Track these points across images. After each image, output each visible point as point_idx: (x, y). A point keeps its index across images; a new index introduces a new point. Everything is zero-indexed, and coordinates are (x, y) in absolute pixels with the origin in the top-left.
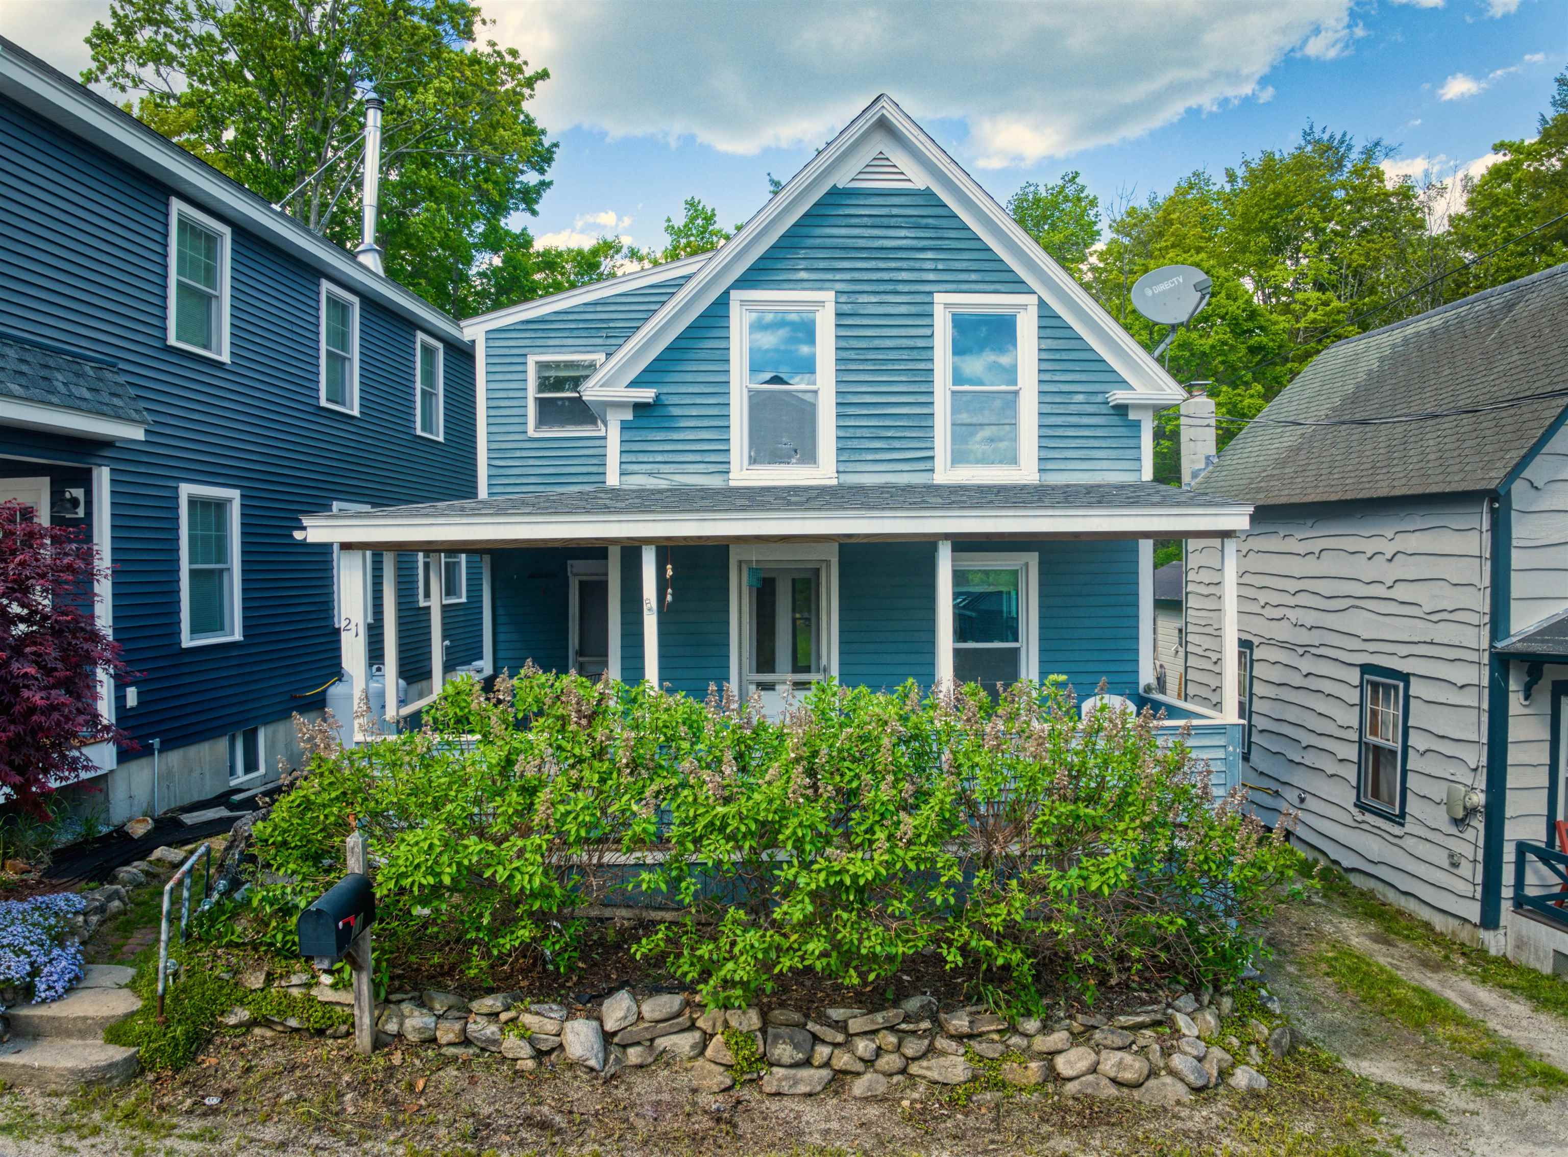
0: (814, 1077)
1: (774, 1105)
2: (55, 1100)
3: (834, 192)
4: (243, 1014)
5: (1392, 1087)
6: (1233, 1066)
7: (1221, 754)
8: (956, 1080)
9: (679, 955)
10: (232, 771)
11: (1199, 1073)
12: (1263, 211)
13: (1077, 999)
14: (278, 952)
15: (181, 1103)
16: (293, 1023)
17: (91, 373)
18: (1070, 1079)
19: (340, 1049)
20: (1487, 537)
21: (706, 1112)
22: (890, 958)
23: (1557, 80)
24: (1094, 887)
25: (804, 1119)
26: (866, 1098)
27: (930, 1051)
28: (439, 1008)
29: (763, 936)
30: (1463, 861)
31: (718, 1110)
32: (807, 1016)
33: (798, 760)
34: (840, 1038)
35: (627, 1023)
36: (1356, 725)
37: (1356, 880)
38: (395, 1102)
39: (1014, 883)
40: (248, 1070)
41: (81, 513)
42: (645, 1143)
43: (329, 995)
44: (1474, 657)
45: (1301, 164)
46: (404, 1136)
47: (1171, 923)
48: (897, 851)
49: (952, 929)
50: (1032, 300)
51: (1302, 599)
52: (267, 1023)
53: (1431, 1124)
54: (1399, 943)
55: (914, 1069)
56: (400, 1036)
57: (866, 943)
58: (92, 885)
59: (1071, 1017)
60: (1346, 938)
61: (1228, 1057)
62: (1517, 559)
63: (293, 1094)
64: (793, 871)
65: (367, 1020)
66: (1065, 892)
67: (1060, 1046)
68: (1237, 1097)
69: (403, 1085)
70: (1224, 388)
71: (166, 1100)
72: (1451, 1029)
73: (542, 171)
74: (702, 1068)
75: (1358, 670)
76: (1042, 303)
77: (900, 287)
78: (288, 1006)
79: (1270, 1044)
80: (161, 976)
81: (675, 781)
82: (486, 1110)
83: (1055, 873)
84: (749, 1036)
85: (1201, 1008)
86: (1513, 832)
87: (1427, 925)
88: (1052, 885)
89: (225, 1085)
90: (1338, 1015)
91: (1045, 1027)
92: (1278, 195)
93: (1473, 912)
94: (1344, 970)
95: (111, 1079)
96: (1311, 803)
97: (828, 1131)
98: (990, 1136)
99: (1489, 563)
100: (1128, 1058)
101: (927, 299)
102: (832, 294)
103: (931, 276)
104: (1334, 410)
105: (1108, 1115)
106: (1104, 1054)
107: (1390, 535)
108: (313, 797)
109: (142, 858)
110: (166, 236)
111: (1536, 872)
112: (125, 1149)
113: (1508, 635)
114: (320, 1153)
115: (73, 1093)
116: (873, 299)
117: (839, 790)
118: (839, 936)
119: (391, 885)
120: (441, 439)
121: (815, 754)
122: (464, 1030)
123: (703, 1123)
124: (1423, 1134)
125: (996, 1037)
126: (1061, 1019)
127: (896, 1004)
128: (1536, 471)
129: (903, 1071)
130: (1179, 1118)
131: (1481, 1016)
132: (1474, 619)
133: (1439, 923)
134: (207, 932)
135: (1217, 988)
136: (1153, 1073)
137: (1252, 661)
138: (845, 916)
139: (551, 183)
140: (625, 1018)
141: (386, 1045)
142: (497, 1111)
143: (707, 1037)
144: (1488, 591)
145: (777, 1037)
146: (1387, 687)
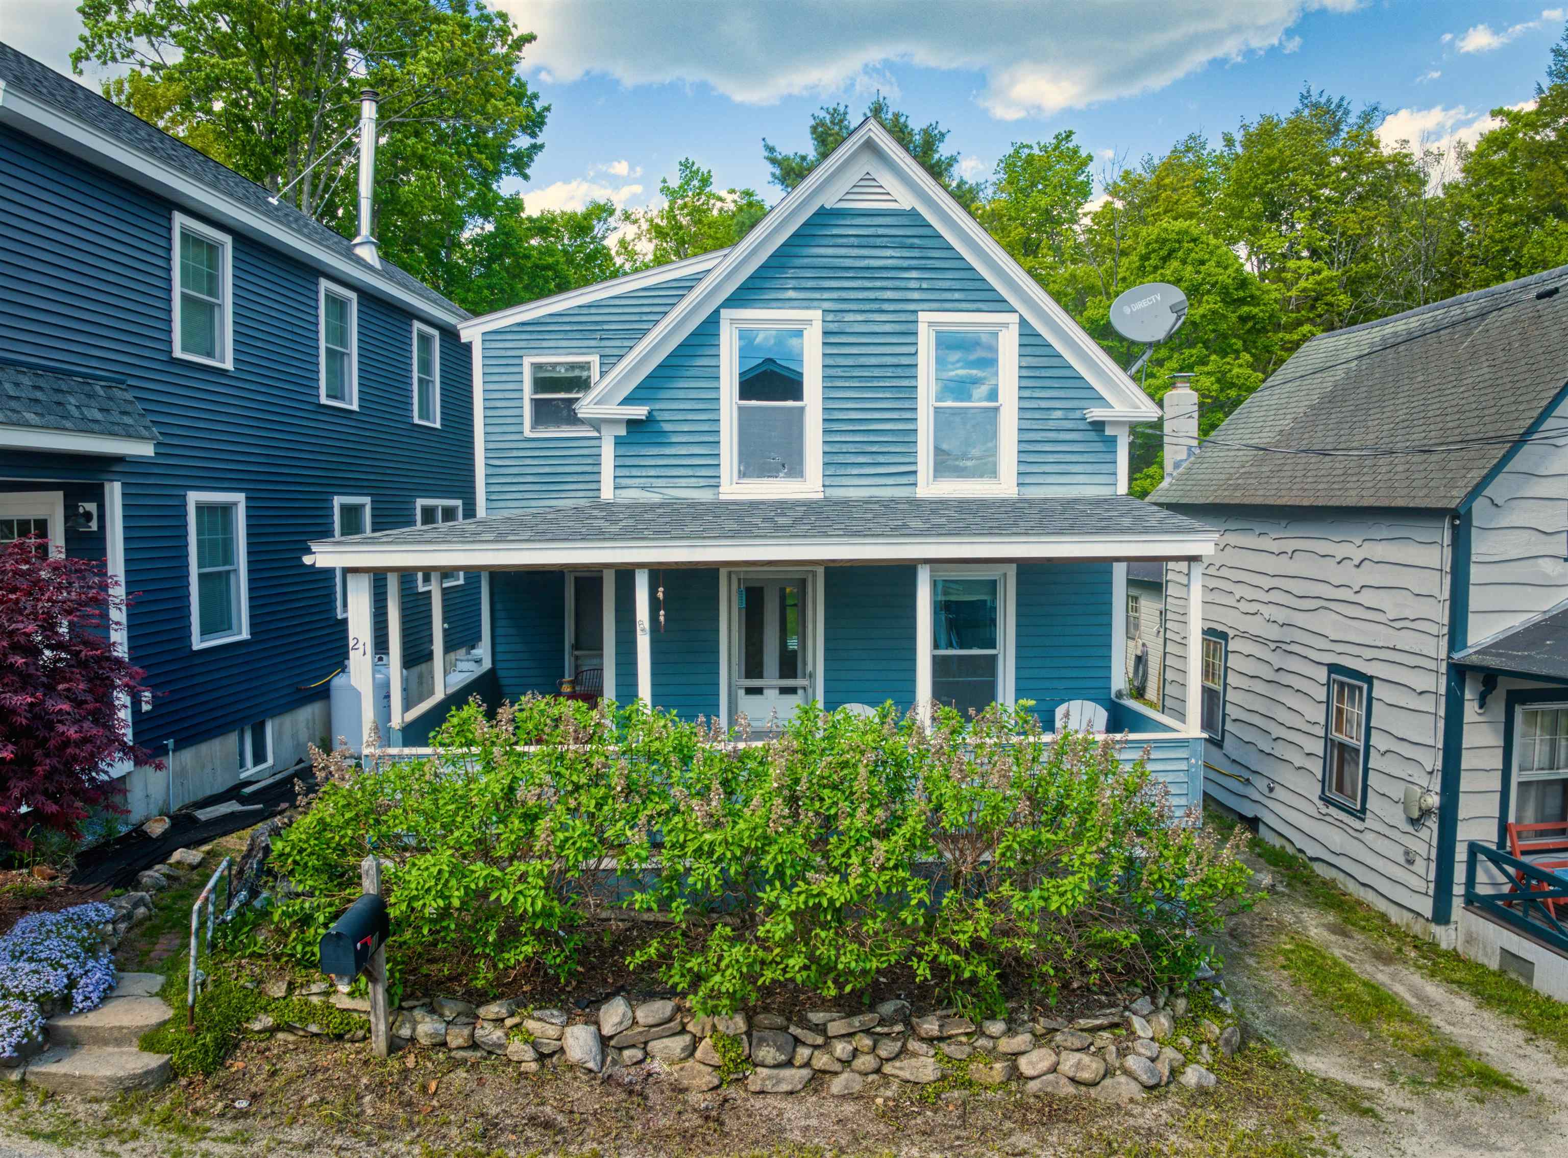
0: (795, 1076)
1: (758, 1103)
2: (95, 1107)
3: (822, 212)
4: (268, 1021)
5: (1335, 1083)
6: (1184, 1065)
7: (1183, 766)
8: (925, 1079)
9: (670, 967)
10: (242, 765)
11: (1152, 1072)
12: (1257, 176)
13: (1041, 1003)
14: (298, 963)
15: (213, 1106)
16: (314, 1028)
17: (102, 393)
18: (1032, 1078)
19: (358, 1053)
20: (1448, 552)
21: (695, 1110)
22: (864, 972)
23: (1553, 51)
24: (1053, 907)
25: (786, 1116)
26: (843, 1096)
27: (903, 1052)
28: (449, 1014)
29: (748, 950)
30: (1418, 858)
31: (707, 1108)
32: (789, 1020)
33: (780, 788)
34: (820, 1040)
35: (623, 1027)
36: (1322, 721)
37: (1319, 868)
38: (410, 1104)
39: (980, 903)
40: (273, 1074)
41: (94, 525)
42: (640, 1141)
43: (346, 1003)
44: (1432, 665)
45: (1298, 129)
46: (419, 1136)
47: (1126, 938)
48: (871, 874)
49: (923, 944)
50: (1014, 318)
51: (1275, 596)
52: (290, 1029)
53: (1368, 1121)
54: (1355, 935)
55: (888, 1069)
56: (413, 1040)
57: (843, 959)
58: (117, 891)
59: (1034, 1020)
60: (1305, 928)
61: (1180, 1056)
62: (1476, 573)
63: (316, 1097)
64: (775, 893)
65: (382, 1027)
66: (1027, 912)
67: (1023, 1048)
68: (1187, 1095)
69: (417, 1087)
70: (1213, 357)
71: (199, 1103)
72: (1396, 1026)
73: (533, 135)
74: (692, 1068)
75: (1325, 669)
76: (1023, 322)
77: (886, 306)
78: (309, 1013)
79: (1221, 1042)
80: (191, 988)
81: (666, 807)
82: (494, 1110)
83: (1018, 894)
84: (735, 1040)
85: (1156, 1010)
86: (1465, 833)
87: (1384, 917)
88: (1015, 906)
89: (253, 1088)
90: (1290, 1009)
91: (1009, 1030)
92: (1272, 160)
93: (1426, 907)
94: (1300, 963)
95: (147, 1085)
96: (1279, 793)
97: (807, 1128)
98: (957, 1132)
99: (1449, 577)
100: (1086, 1059)
101: (911, 318)
102: (819, 313)
103: (916, 295)
104: (1312, 407)
105: (1066, 1112)
106: (1064, 1054)
107: (1359, 543)
108: (328, 820)
109: (163, 861)
110: (169, 250)
111: (1487, 871)
112: (164, 1152)
113: (1465, 646)
114: (343, 1153)
115: (112, 1099)
116: (860, 317)
117: (817, 814)
118: (818, 953)
119: (404, 907)
120: (438, 425)
121: (797, 781)
122: (472, 1035)
123: (692, 1121)
124: (1358, 1132)
125: (964, 1039)
126: (1024, 1022)
127: (872, 1008)
128: (1496, 489)
129: (878, 1071)
130: (1132, 1115)
131: (1426, 1012)
132: (1434, 629)
133: (1395, 915)
134: (232, 943)
135: (1171, 990)
136: (1108, 1073)
137: (1227, 652)
138: (823, 934)
139: (542, 146)
140: (621, 1023)
141: (400, 1049)
142: (504, 1111)
143: (696, 1041)
144: (1448, 603)
145: (761, 1040)
146: (1352, 688)
